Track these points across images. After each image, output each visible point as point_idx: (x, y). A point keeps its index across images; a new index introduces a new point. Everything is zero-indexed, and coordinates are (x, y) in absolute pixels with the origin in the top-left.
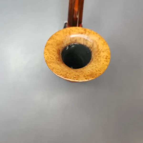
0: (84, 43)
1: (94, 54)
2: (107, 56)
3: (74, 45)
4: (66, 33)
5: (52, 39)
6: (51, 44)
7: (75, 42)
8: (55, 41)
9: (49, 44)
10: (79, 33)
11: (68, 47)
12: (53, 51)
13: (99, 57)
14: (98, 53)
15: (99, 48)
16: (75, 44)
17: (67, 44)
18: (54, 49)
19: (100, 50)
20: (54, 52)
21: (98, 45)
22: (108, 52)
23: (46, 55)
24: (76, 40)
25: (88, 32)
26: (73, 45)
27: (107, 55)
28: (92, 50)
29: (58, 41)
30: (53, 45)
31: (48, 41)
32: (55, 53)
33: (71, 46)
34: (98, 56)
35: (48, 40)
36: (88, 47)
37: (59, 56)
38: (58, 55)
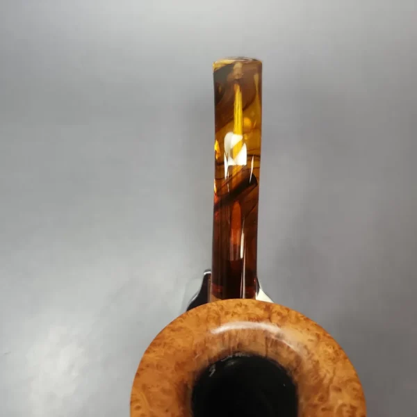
0: (267, 351)
1: (307, 399)
2: (353, 408)
3: (234, 358)
4: (207, 321)
5: (159, 345)
6: (157, 366)
7: (236, 349)
8: (170, 352)
9: (148, 366)
10: (250, 319)
11: (216, 368)
12: (164, 391)
13: (324, 410)
14: (320, 394)
15: (322, 373)
16: (237, 355)
17: (210, 360)
18: (167, 385)
19: (326, 382)
20: (165, 397)
21: (317, 362)
22: (354, 389)
23: (138, 408)
24: (240, 345)
25: (279, 314)
26: (230, 359)
27: (355, 403)
28: (296, 378)
29: (179, 351)
30: (161, 367)
31: (147, 352)
32: (170, 400)
33: (225, 363)
34: (323, 406)
35: (146, 349)
36: (282, 367)
37: (182, 408)
38: (179, 407)
